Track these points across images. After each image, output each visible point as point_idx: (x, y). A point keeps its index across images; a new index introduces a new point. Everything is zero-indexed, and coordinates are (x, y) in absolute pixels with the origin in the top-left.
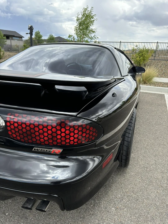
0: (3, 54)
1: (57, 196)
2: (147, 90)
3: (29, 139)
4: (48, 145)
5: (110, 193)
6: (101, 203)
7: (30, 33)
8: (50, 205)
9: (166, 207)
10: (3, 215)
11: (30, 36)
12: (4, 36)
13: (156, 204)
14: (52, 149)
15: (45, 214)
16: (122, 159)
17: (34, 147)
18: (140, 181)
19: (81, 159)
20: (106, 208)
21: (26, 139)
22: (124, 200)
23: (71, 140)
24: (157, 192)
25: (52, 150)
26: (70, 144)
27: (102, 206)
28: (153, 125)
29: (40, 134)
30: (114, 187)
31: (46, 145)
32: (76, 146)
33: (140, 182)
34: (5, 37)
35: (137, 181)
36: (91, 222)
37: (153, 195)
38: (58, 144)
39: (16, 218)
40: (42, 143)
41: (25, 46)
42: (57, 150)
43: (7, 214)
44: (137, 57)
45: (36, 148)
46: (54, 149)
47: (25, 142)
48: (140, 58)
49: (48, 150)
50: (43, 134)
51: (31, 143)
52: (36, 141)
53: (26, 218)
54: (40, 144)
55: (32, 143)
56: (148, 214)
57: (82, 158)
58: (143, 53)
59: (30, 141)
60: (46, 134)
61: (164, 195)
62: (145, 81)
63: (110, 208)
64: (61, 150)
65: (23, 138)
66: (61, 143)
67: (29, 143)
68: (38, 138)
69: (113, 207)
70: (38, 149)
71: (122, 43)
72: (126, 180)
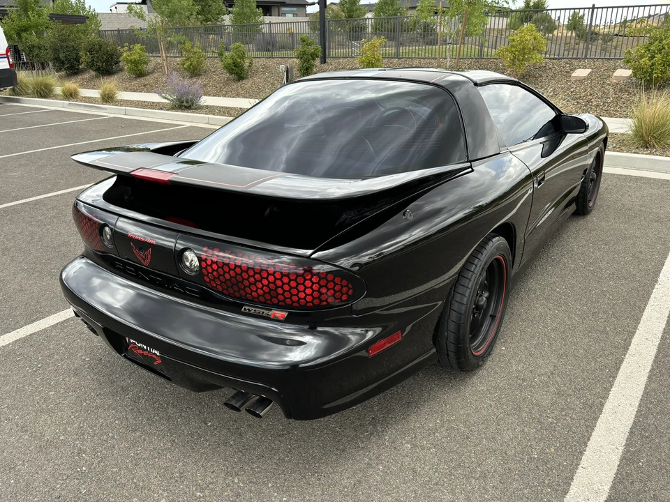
0: (250, 66)
1: (276, 390)
2: (648, 170)
3: (235, 291)
4: (265, 303)
5: (413, 417)
6: (387, 432)
7: (318, 3)
8: (271, 409)
9: (528, 461)
10: (204, 425)
11: (318, 10)
12: (258, 7)
13: (505, 452)
14: (271, 310)
15: (273, 434)
16: (447, 350)
17: (243, 305)
18: (493, 404)
19: (336, 333)
20: (393, 442)
21: (231, 290)
22: (437, 434)
23: (299, 295)
24: (523, 431)
25: (270, 313)
26: (299, 304)
27: (386, 438)
28: (600, 278)
29: (250, 284)
30: (426, 408)
31: (261, 303)
32: (310, 308)
33: (491, 406)
34: (260, 10)
35: (486, 403)
36: (355, 459)
37: (507, 435)
38: (281, 303)
39: (223, 432)
40: (267, 302)
41: (304, 41)
42: (280, 312)
43: (209, 424)
44: (642, 56)
45: (247, 308)
46: (275, 312)
47: (229, 296)
48: (653, 57)
49: (266, 312)
50: (255, 284)
51: (238, 298)
52: (246, 295)
53: (240, 435)
54: (253, 301)
55: (240, 298)
56: (479, 465)
57: (336, 330)
58: (664, 42)
59: (237, 294)
60: (265, 282)
61: (535, 438)
62: (646, 138)
63: (401, 443)
64: (285, 314)
65: (227, 289)
66: (284, 301)
67: (235, 297)
68: (248, 290)
69: (408, 442)
70: (251, 308)
71: (600, 10)
72: (459, 399)
